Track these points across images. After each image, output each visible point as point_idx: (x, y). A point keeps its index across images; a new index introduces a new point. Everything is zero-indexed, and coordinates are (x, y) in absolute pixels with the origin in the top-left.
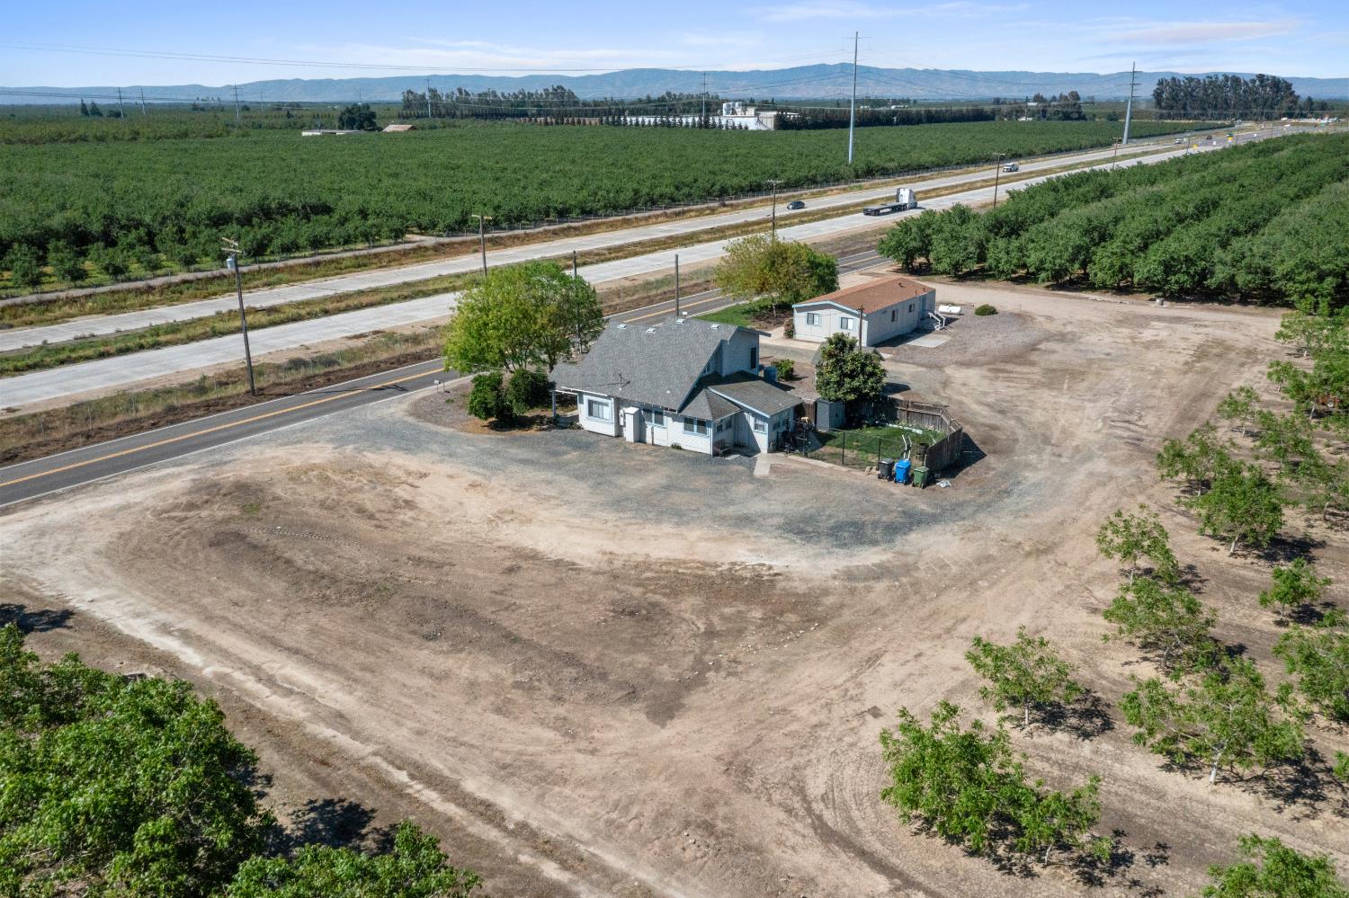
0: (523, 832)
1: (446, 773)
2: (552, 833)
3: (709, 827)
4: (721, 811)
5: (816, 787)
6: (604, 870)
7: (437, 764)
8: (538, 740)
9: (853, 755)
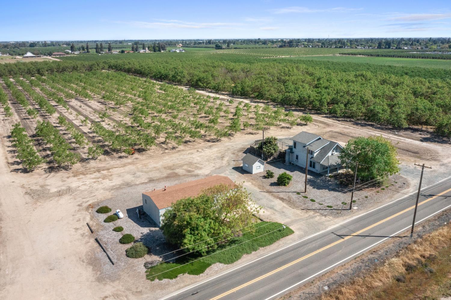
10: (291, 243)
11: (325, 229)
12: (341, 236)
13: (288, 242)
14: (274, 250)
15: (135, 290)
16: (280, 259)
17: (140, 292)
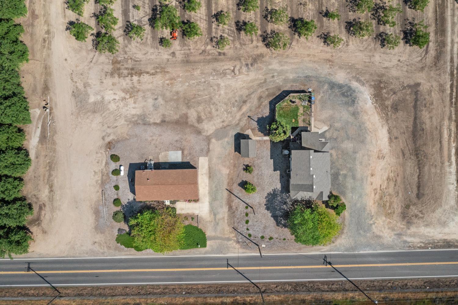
0: (452, 80)
1: (449, 96)
2: (450, 77)
3: (435, 65)
4: (431, 65)
5: (420, 58)
6: (451, 68)
7: (448, 99)
8: (435, 94)
9: (410, 58)
10: (197, 254)
11: (225, 254)
12: (228, 265)
13: (197, 252)
14: (185, 254)
15: (108, 245)
16: (181, 263)
17: (110, 247)
